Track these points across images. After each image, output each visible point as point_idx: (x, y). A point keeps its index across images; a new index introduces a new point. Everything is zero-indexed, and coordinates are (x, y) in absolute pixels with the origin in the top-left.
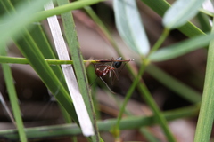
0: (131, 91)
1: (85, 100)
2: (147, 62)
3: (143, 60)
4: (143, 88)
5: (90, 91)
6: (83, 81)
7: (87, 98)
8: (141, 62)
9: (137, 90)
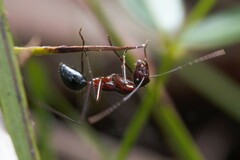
0: (136, 126)
1: (18, 150)
2: (179, 50)
3: (168, 44)
4: (171, 119)
5: (32, 125)
6: (13, 100)
7: (24, 145)
8: (163, 51)
9: (154, 123)
